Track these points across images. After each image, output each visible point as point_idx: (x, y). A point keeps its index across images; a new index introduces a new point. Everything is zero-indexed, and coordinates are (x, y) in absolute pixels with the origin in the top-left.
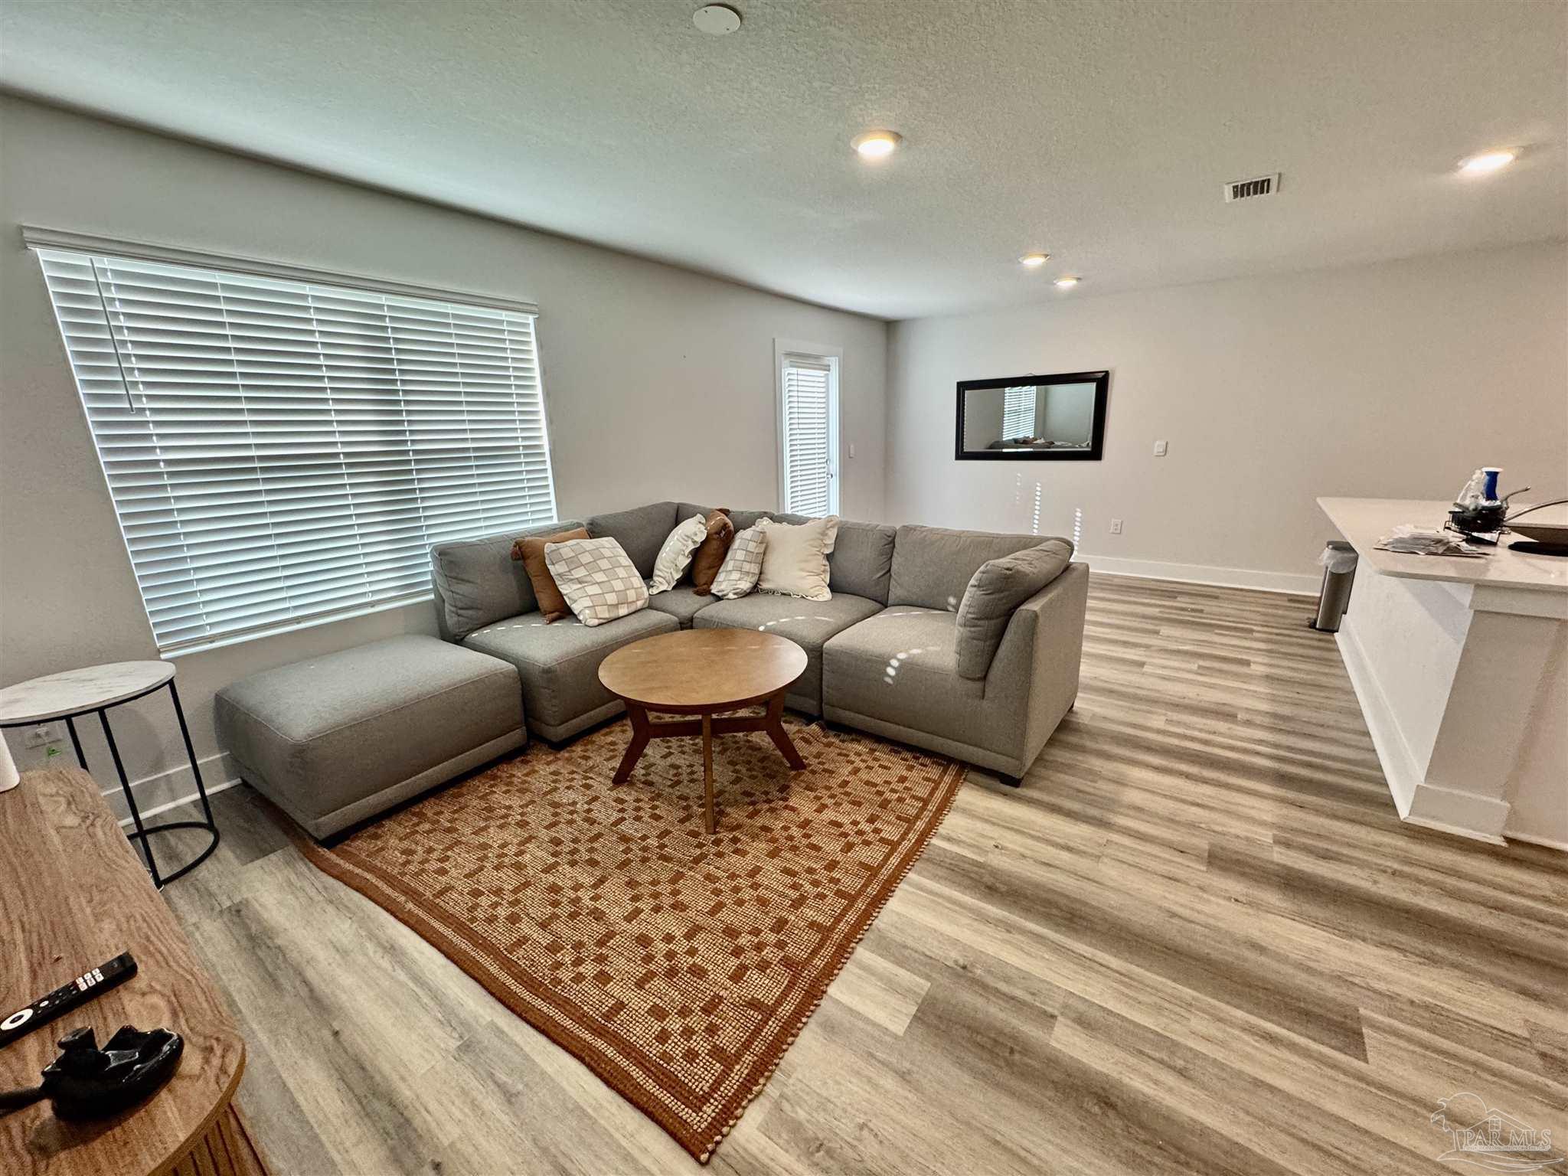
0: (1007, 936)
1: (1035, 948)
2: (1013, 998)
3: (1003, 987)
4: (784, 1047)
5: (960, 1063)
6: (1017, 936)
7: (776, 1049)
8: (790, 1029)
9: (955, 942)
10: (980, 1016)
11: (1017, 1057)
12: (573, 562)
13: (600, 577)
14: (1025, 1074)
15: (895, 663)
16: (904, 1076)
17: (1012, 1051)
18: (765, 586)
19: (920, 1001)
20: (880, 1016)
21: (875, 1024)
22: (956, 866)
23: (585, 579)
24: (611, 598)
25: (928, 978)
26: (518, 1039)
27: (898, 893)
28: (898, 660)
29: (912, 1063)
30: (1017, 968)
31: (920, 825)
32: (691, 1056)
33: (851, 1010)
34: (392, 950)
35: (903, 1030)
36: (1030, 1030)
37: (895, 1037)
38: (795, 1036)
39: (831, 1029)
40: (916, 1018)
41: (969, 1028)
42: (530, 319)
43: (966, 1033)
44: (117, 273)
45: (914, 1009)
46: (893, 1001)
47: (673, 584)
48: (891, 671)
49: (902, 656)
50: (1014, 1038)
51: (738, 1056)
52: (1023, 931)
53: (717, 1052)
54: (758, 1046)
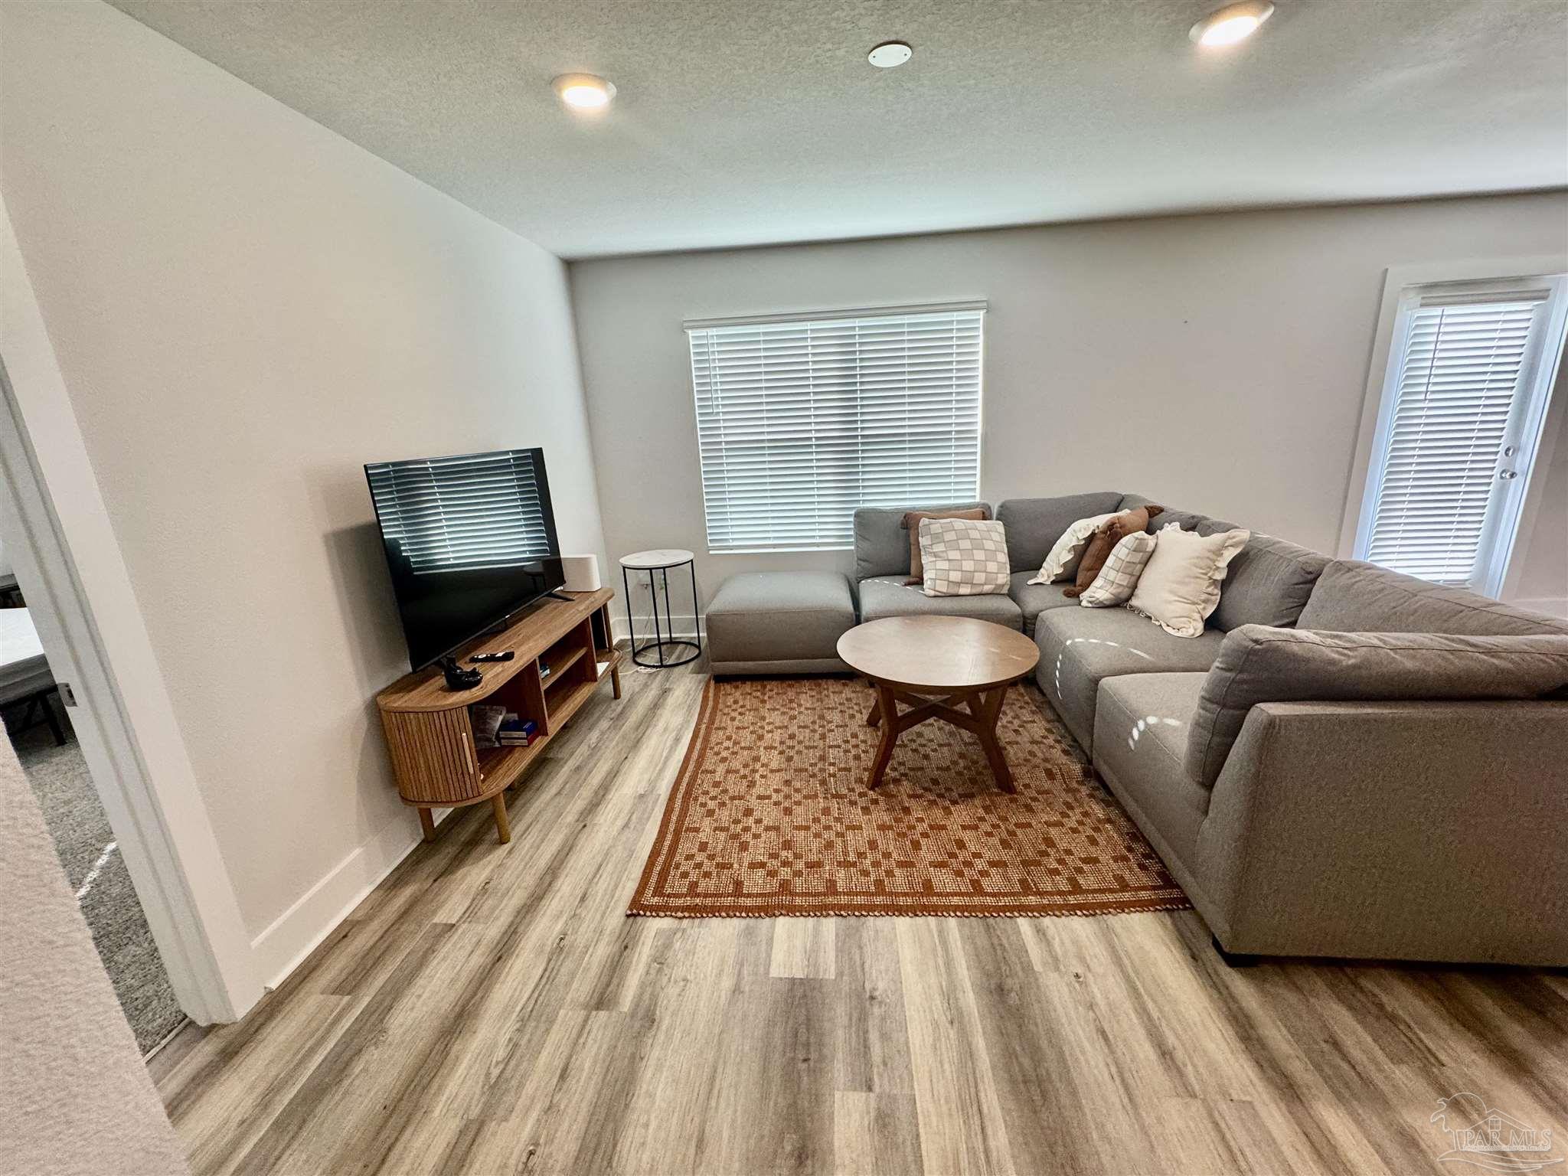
0: (943, 1021)
1: (950, 1054)
2: (866, 1047)
3: (874, 1037)
4: (717, 914)
5: (770, 1023)
6: (952, 1034)
7: (713, 911)
8: (731, 912)
9: (897, 981)
10: (827, 1025)
11: (803, 1066)
12: (937, 538)
13: (954, 555)
14: (790, 1078)
15: (1141, 725)
16: (737, 990)
17: (805, 1060)
18: (1134, 602)
19: (811, 977)
20: (778, 955)
21: (769, 956)
22: (1004, 950)
23: (941, 555)
24: (955, 576)
25: (840, 974)
26: (656, 809)
27: (920, 920)
28: (1147, 724)
29: (751, 991)
30: (907, 1043)
31: (1033, 900)
32: (685, 875)
33: (772, 938)
34: (677, 740)
35: (775, 975)
36: (839, 1070)
37: (767, 973)
38: (728, 916)
39: (749, 933)
40: (793, 980)
41: (808, 1020)
42: (981, 315)
43: (802, 1018)
44: (719, 336)
45: (799, 975)
46: (798, 958)
47: (1053, 578)
48: (1136, 734)
49: (1152, 720)
50: (822, 1058)
51: (698, 895)
52: (964, 1036)
53: (694, 885)
54: (709, 901)
